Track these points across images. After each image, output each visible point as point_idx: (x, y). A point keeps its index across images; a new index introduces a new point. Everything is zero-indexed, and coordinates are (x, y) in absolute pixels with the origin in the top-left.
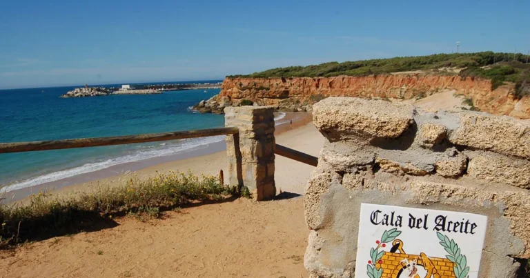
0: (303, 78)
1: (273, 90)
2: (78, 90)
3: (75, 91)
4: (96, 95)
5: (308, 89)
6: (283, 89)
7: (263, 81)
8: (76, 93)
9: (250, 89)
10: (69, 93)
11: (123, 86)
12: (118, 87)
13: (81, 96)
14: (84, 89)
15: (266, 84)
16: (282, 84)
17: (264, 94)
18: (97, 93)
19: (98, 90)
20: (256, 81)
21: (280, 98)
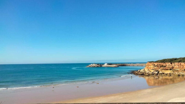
0: (180, 63)
1: (167, 67)
2: (92, 64)
3: (91, 65)
4: (97, 66)
5: (182, 67)
6: (172, 67)
7: (163, 64)
8: (92, 65)
9: (158, 66)
10: (89, 65)
11: (105, 64)
12: (104, 64)
13: (93, 66)
14: (94, 64)
15: (164, 65)
16: (171, 65)
17: (163, 68)
18: (97, 65)
19: (98, 65)
20: (160, 63)
21: (170, 70)
